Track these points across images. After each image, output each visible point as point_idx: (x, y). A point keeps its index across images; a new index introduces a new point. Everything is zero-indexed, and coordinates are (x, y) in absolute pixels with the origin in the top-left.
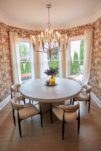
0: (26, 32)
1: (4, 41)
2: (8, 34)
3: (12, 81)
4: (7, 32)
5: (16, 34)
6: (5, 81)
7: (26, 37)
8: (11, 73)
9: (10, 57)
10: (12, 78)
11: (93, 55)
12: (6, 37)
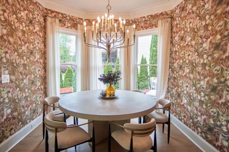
0: (72, 19)
1: (38, 29)
2: (45, 20)
4: (43, 16)
5: (57, 20)
6: (34, 92)
7: (71, 27)
8: (45, 80)
9: (44, 54)
10: (45, 88)
11: (171, 56)
12: (40, 24)
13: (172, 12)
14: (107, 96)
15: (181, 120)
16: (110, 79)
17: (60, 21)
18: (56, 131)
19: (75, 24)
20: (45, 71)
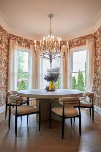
0: (26, 41)
1: (4, 47)
7: (26, 46)
11: (96, 64)
12: (6, 44)
13: (95, 34)
14: (50, 89)
16: (52, 78)
19: (28, 44)
20: (7, 76)
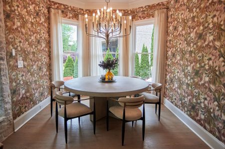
0: (73, 10)
1: (43, 20)
2: (49, 12)
3: (51, 79)
4: (47, 8)
5: (60, 12)
6: (41, 77)
7: (73, 18)
8: (50, 67)
9: (49, 43)
10: (50, 74)
12: (45, 15)
13: (168, 2)
14: (106, 80)
15: (172, 103)
16: (109, 65)
17: (63, 12)
18: (65, 104)
19: (76, 14)
20: (50, 59)
